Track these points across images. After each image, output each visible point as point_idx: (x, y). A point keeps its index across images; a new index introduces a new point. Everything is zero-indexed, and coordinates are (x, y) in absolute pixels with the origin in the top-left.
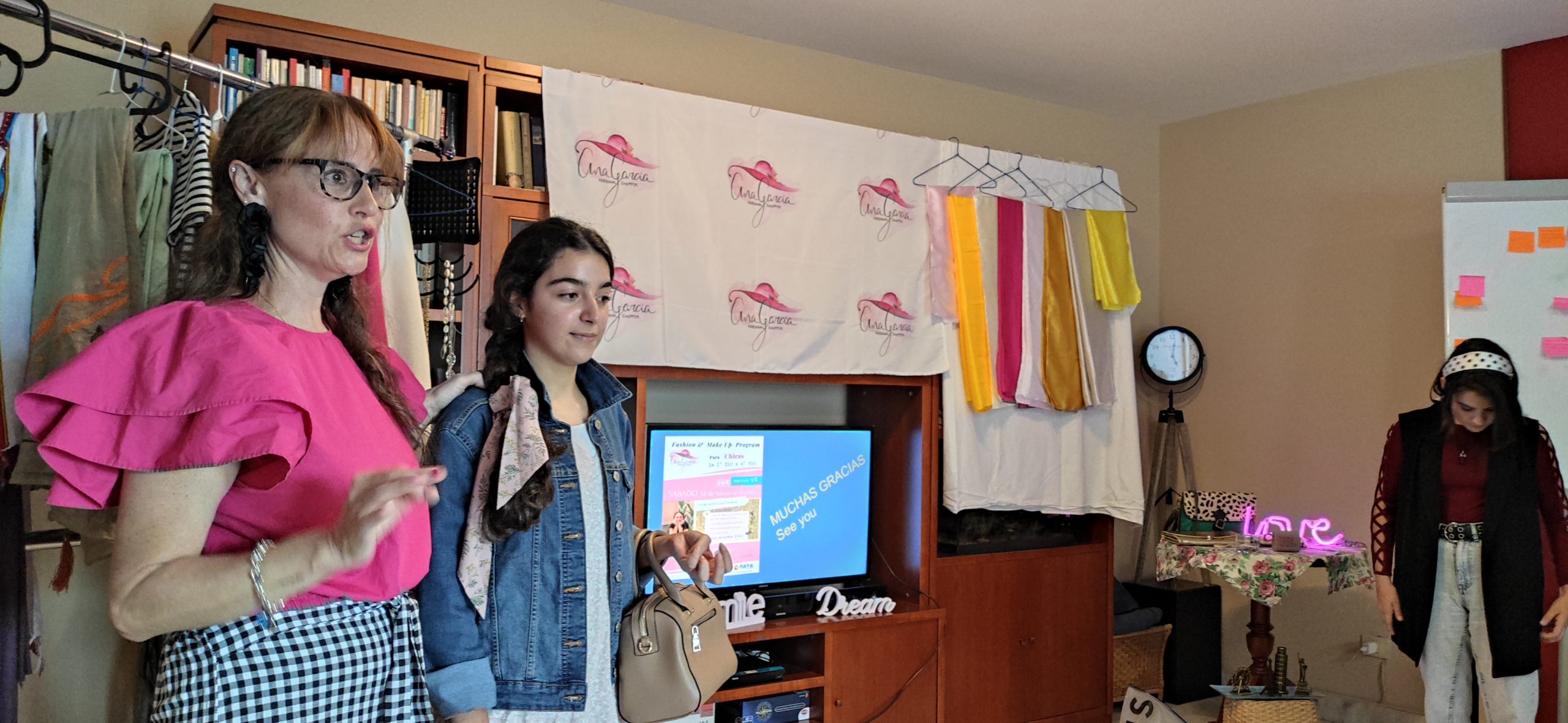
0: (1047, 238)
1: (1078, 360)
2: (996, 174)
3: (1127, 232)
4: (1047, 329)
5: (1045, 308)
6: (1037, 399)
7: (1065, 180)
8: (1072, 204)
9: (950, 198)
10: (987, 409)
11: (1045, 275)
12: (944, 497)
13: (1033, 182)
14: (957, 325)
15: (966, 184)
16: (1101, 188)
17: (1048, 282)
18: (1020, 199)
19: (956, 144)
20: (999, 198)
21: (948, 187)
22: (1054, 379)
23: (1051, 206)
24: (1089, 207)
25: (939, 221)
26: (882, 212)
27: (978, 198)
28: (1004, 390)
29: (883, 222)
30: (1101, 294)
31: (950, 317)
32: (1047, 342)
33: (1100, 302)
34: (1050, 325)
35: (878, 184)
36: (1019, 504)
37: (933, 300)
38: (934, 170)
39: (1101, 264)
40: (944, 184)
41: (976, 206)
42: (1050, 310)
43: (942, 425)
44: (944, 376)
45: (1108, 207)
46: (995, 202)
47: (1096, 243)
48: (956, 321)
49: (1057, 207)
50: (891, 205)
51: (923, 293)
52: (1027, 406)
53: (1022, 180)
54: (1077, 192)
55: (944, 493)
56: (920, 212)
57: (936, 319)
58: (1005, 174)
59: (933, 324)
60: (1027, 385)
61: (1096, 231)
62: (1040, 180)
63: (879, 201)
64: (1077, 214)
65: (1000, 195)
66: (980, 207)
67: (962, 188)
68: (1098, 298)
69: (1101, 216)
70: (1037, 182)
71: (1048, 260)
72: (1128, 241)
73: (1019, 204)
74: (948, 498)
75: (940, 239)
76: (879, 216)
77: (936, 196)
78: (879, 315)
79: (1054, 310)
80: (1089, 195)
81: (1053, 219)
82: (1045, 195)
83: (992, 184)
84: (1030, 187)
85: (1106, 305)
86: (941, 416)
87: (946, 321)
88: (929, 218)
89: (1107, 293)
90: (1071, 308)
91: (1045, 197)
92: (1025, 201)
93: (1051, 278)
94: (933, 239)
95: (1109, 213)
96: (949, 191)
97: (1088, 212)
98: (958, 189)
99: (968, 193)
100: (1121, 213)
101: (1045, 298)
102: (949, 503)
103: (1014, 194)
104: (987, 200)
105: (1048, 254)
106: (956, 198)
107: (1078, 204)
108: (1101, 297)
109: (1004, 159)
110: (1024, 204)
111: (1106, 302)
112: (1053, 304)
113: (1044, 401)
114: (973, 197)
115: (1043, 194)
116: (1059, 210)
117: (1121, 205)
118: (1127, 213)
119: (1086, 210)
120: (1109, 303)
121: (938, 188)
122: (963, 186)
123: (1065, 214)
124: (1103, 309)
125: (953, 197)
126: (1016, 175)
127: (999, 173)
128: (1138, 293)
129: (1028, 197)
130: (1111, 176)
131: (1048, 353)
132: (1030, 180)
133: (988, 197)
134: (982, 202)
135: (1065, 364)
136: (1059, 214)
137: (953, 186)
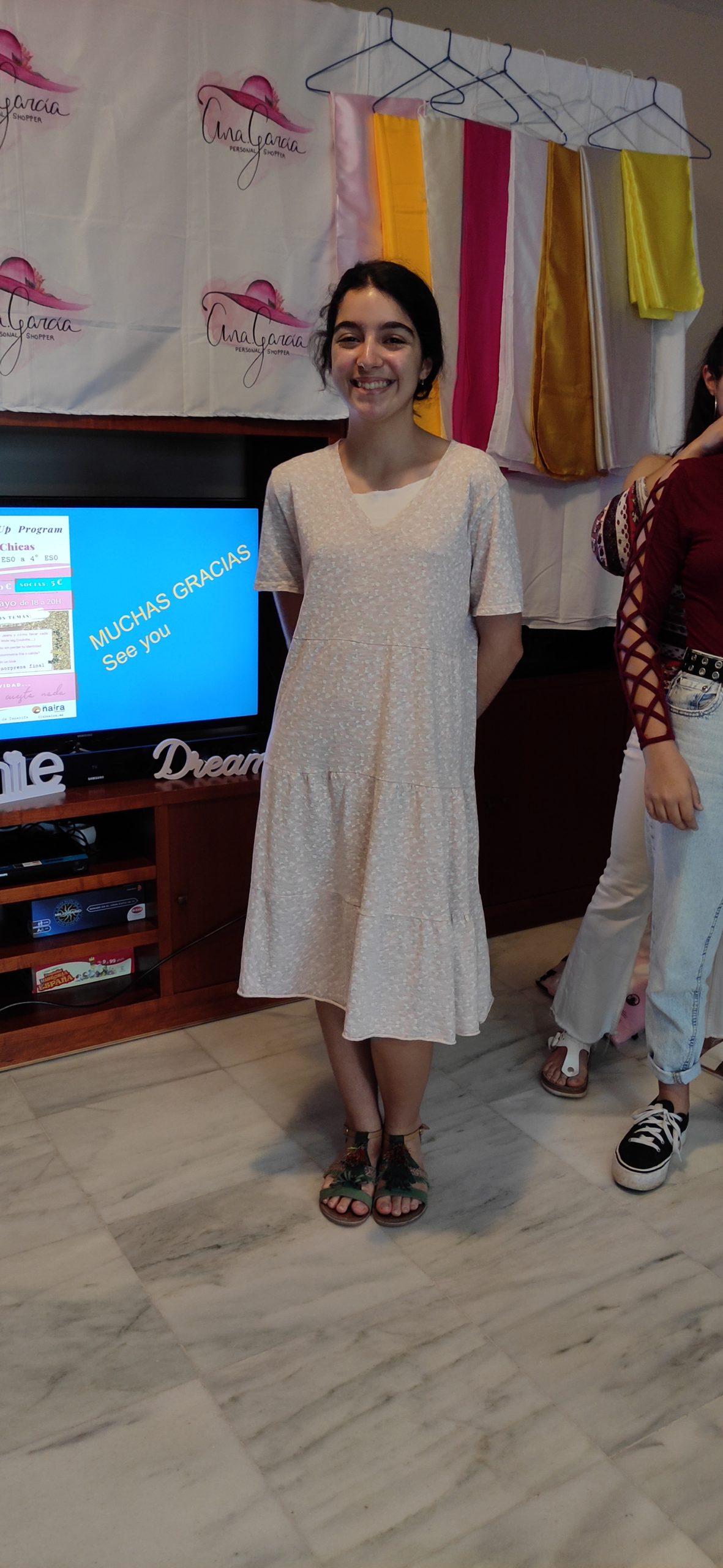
0: (550, 195)
1: (592, 397)
2: (464, 78)
3: (691, 193)
4: (544, 348)
5: (541, 314)
7: (589, 97)
8: (597, 139)
9: (376, 115)
11: (544, 258)
13: (529, 97)
15: (409, 94)
16: (652, 115)
17: (548, 266)
18: (506, 127)
19: (389, 20)
20: (466, 120)
21: (372, 97)
22: (550, 431)
23: (562, 140)
24: (626, 146)
25: (352, 157)
26: (246, 137)
27: (428, 119)
29: (248, 156)
30: (639, 294)
32: (543, 367)
33: (635, 306)
34: (547, 340)
35: (236, 86)
38: (345, 69)
39: (639, 243)
40: (363, 92)
41: (423, 135)
42: (549, 317)
45: (662, 147)
46: (459, 129)
47: (633, 208)
49: (574, 144)
50: (261, 125)
53: (510, 92)
54: (609, 119)
56: (319, 139)
58: (479, 80)
60: (505, 437)
61: (635, 185)
62: (545, 95)
63: (239, 117)
64: (604, 157)
65: (470, 117)
66: (432, 136)
67: (397, 99)
68: (633, 299)
69: (646, 163)
70: (538, 97)
71: (550, 232)
72: (692, 207)
73: (507, 134)
75: (354, 188)
76: (239, 144)
77: (348, 110)
78: (243, 318)
79: (556, 316)
80: (630, 126)
81: (563, 165)
82: (553, 122)
83: (454, 96)
84: (525, 107)
85: (645, 314)
88: (335, 151)
89: (649, 293)
90: (585, 316)
91: (552, 125)
92: (514, 130)
93: (554, 265)
94: (341, 189)
95: (661, 159)
96: (373, 105)
97: (625, 154)
98: (390, 103)
99: (410, 110)
100: (684, 159)
101: (543, 296)
103: (496, 116)
104: (443, 124)
105: (550, 224)
106: (386, 118)
107: (610, 139)
108: (637, 297)
109: (478, 53)
110: (513, 136)
111: (644, 305)
112: (555, 308)
113: (532, 462)
114: (417, 119)
115: (548, 120)
116: (575, 149)
117: (683, 146)
118: (693, 162)
119: (621, 150)
120: (649, 307)
121: (352, 98)
122: (405, 96)
123: (583, 155)
124: (639, 315)
125: (381, 116)
126: (499, 82)
127: (468, 78)
128: (700, 292)
129: (521, 123)
130: (671, 96)
131: (542, 386)
132: (525, 92)
133: (446, 120)
134: (435, 128)
135: (570, 404)
136: (574, 156)
137: (380, 95)
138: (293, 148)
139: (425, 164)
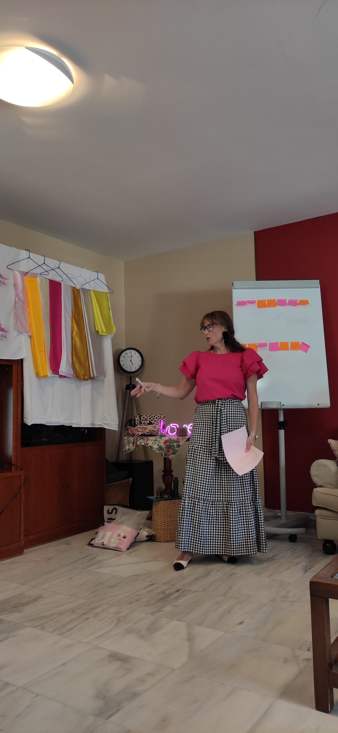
0: (73, 300)
1: (88, 356)
2: (48, 269)
3: (109, 302)
4: (74, 342)
5: (72, 332)
6: (69, 373)
7: (81, 275)
8: (84, 287)
10: (45, 376)
11: (72, 317)
12: (24, 418)
13: (66, 275)
14: (31, 337)
15: (34, 271)
16: (97, 281)
17: (74, 319)
18: (60, 282)
19: (29, 253)
20: (50, 279)
21: (24, 272)
22: (77, 365)
23: (75, 287)
24: (91, 289)
25: (20, 287)
27: (40, 279)
28: (53, 369)
30: (98, 328)
31: (27, 332)
32: (74, 347)
33: (98, 332)
34: (74, 339)
36: (61, 422)
37: (18, 323)
38: (17, 264)
39: (98, 315)
40: (23, 270)
41: (39, 282)
42: (75, 333)
43: (23, 385)
44: (24, 360)
45: (100, 290)
46: (48, 282)
47: (95, 305)
48: (30, 335)
49: (78, 287)
51: (12, 321)
52: (65, 377)
53: (61, 273)
54: (86, 281)
55: (24, 416)
56: (11, 282)
57: (20, 332)
58: (53, 269)
59: (18, 335)
60: (64, 367)
61: (95, 299)
62: (70, 274)
64: (86, 291)
66: (41, 283)
67: (31, 273)
68: (97, 330)
69: (98, 294)
70: (68, 275)
71: (73, 310)
72: (110, 306)
73: (61, 284)
74: (25, 418)
75: (21, 295)
77: (18, 275)
79: (77, 333)
80: (92, 284)
81: (76, 293)
83: (46, 273)
84: (65, 277)
85: (100, 333)
86: (22, 380)
87: (24, 334)
88: (15, 285)
89: (101, 328)
90: (84, 334)
91: (72, 282)
92: (62, 283)
93: (75, 319)
94: (17, 295)
95: (101, 293)
96: (26, 274)
97: (92, 291)
98: (30, 274)
99: (35, 276)
100: (107, 293)
101: (72, 328)
102: (26, 421)
103: (57, 279)
105: (73, 308)
106: (29, 277)
107: (87, 287)
109: (52, 263)
110: (62, 284)
111: (100, 331)
112: (76, 330)
113: (72, 374)
114: (37, 278)
115: (70, 281)
116: (78, 289)
117: (106, 290)
118: (109, 294)
119: (90, 290)
120: (102, 332)
121: (20, 272)
122: (32, 272)
123: (81, 290)
124: (99, 334)
125: (27, 277)
126: (58, 270)
127: (49, 269)
128: (115, 329)
129: (64, 281)
130: (102, 277)
131: (74, 353)
132: (64, 273)
133: (44, 279)
134: (42, 281)
135: (82, 358)
136: (78, 291)
137: (27, 272)
138: (4, 284)
139: (40, 290)
